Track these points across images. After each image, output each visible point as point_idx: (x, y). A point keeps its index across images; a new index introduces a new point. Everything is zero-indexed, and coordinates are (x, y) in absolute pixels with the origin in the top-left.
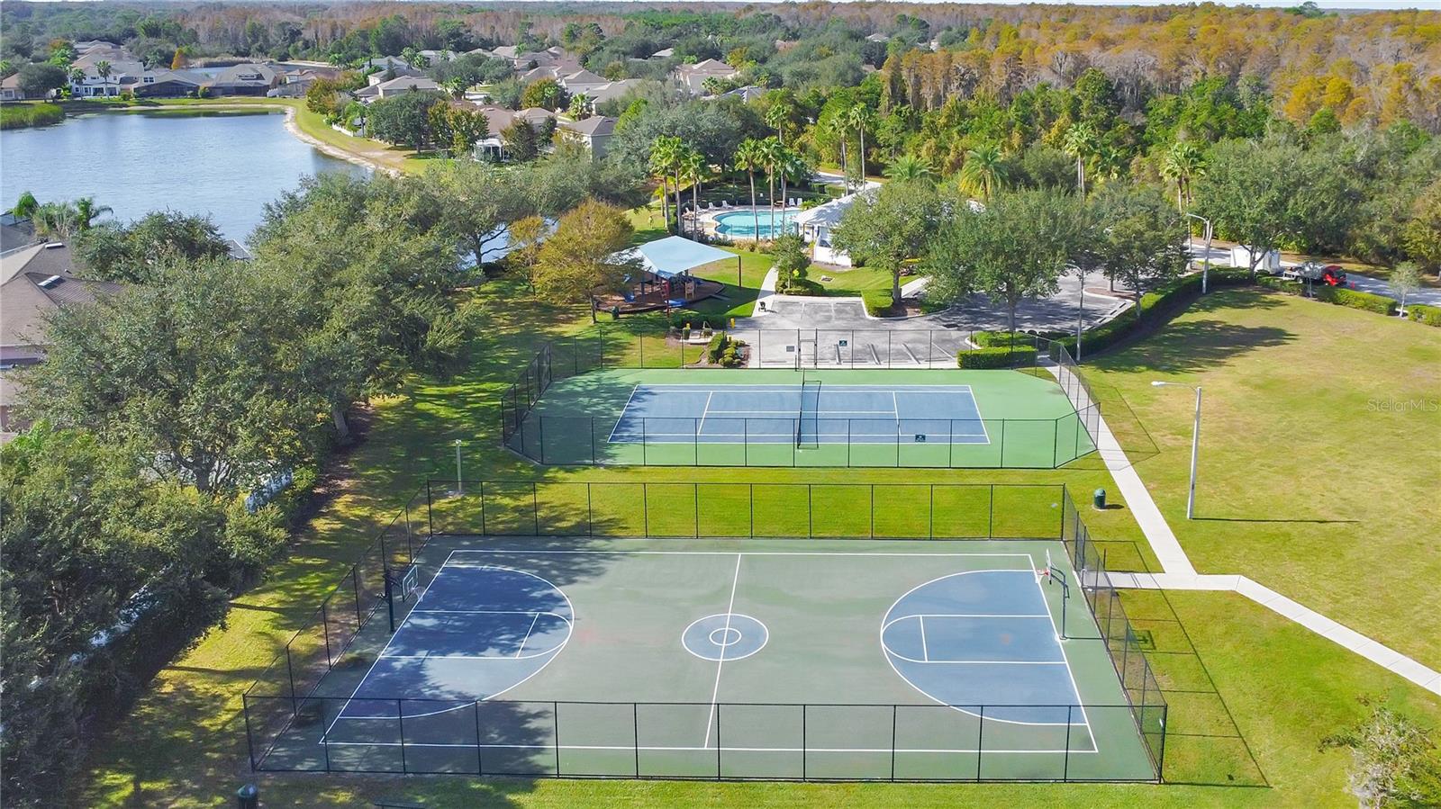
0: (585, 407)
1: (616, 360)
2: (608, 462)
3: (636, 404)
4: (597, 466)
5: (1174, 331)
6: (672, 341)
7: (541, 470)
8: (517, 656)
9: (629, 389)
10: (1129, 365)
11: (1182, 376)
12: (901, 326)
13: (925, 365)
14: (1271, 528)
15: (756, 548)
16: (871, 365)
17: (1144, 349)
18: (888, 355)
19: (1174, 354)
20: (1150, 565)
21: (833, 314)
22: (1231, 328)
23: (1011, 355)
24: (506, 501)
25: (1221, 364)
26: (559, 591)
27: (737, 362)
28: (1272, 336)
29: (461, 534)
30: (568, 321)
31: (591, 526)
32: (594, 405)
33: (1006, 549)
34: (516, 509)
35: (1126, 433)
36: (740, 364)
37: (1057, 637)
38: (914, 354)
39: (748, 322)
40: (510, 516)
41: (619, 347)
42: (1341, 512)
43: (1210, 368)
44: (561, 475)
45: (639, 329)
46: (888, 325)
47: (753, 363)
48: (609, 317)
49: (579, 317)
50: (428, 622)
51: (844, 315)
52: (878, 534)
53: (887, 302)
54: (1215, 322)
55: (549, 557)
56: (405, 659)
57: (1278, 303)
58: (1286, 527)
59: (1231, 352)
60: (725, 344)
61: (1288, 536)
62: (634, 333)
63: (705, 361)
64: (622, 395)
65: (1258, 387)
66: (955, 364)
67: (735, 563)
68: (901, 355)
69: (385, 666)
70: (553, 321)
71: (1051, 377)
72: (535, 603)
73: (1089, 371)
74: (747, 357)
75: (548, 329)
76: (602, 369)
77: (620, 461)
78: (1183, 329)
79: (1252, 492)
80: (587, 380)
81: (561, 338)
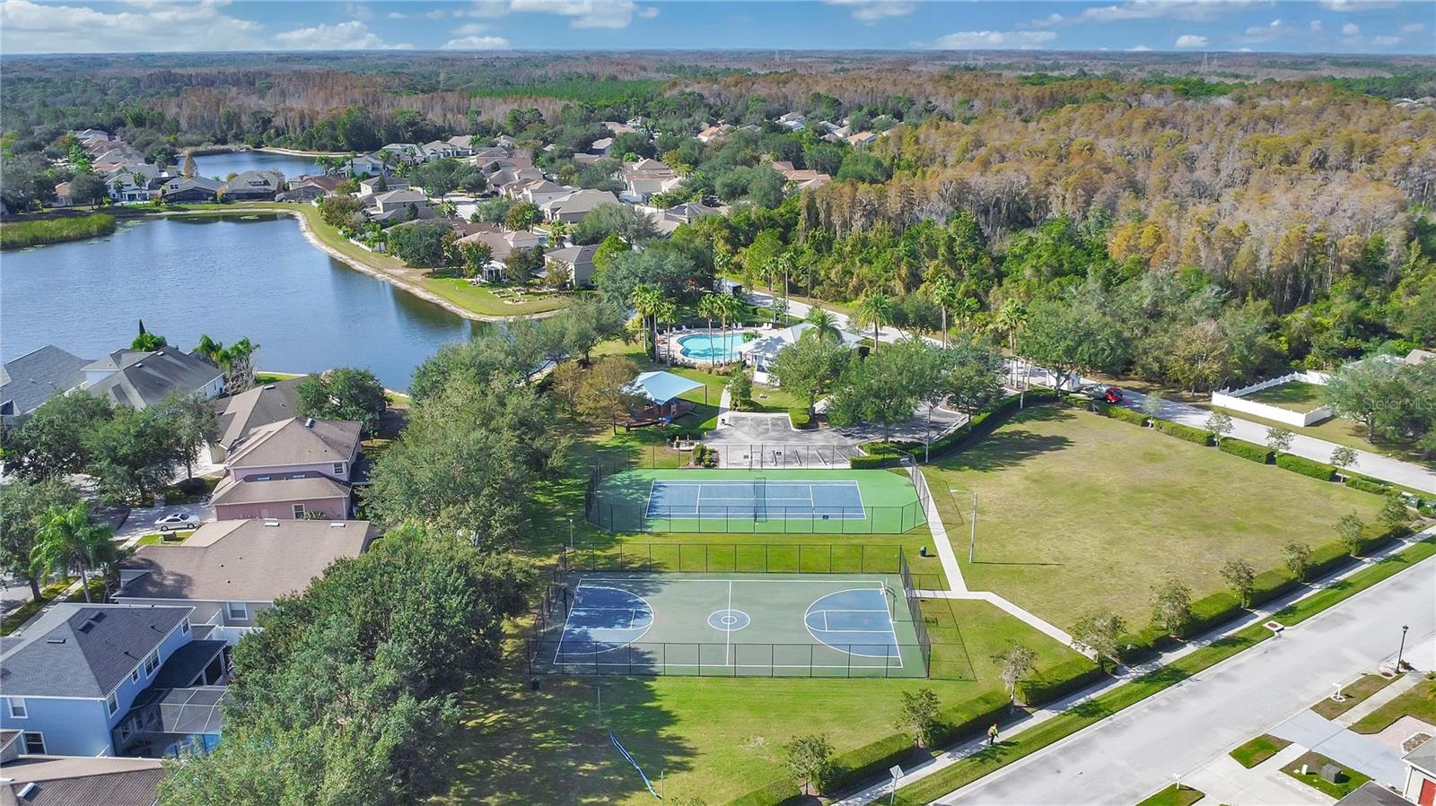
0: (626, 496)
1: (636, 463)
2: (649, 530)
3: (656, 494)
4: (643, 533)
5: (994, 439)
6: (667, 448)
7: (613, 535)
8: (631, 628)
9: (649, 483)
10: (957, 466)
11: (991, 473)
12: (815, 436)
13: (830, 466)
14: (1015, 568)
15: (739, 578)
16: (796, 466)
17: (970, 454)
18: (808, 459)
19: (989, 457)
20: (944, 586)
21: (770, 426)
22: (1032, 436)
23: (883, 460)
24: (598, 553)
25: (1016, 465)
26: (642, 599)
27: (712, 464)
28: (1057, 443)
29: (581, 571)
30: (597, 433)
31: (650, 567)
32: (632, 494)
33: (869, 579)
34: (605, 557)
35: (947, 512)
36: (714, 465)
37: (891, 620)
38: (823, 458)
39: (716, 435)
40: (604, 561)
41: (636, 453)
42: (1056, 559)
43: (1009, 468)
44: (624, 538)
45: (646, 438)
46: (806, 435)
47: (722, 465)
48: (623, 430)
49: (603, 430)
50: (582, 614)
51: (777, 428)
52: (804, 570)
53: (805, 418)
54: (1022, 432)
55: (631, 582)
56: (578, 630)
57: (1070, 416)
58: (1023, 567)
59: (1026, 455)
60: (703, 451)
61: (1022, 572)
62: (643, 442)
63: (692, 463)
64: (646, 487)
65: (1035, 481)
66: (848, 466)
67: (730, 584)
68: (815, 459)
69: (569, 632)
70: (588, 433)
71: (907, 475)
72: (631, 605)
73: (932, 470)
74: (718, 460)
75: (586, 439)
76: (629, 470)
77: (656, 530)
78: (1000, 438)
79: (1010, 547)
80: (621, 477)
81: (595, 446)
